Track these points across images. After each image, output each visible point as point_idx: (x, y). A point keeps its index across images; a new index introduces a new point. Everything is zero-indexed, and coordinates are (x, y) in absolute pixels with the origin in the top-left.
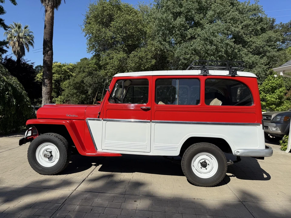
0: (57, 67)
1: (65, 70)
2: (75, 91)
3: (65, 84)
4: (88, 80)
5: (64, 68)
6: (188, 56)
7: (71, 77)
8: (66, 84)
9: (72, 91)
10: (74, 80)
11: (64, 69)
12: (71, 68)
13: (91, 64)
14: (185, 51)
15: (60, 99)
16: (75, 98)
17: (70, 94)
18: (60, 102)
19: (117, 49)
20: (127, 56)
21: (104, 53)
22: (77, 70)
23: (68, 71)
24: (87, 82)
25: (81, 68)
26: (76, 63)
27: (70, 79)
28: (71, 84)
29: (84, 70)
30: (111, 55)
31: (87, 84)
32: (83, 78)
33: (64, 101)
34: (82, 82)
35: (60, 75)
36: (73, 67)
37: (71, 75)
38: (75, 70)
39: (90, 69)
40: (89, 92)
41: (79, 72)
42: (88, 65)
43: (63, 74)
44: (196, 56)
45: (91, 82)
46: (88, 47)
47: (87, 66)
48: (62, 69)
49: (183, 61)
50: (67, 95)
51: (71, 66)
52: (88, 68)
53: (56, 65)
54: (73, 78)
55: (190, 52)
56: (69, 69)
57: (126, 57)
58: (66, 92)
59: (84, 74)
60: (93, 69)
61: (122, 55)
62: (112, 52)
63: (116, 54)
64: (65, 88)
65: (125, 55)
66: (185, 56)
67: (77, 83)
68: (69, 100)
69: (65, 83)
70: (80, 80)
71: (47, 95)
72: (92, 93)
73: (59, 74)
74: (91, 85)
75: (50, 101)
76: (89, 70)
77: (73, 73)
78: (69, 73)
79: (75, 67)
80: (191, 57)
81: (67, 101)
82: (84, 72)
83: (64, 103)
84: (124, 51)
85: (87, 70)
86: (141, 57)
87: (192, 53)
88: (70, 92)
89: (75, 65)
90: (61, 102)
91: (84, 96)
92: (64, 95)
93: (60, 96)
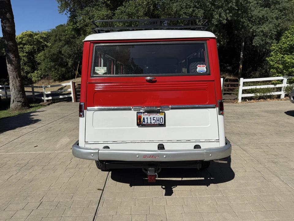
0: (27, 36)
1: (37, 40)
2: (52, 64)
3: (39, 57)
4: (66, 49)
5: (36, 37)
6: (191, 10)
7: (45, 48)
8: (41, 56)
9: (49, 63)
10: (49, 51)
11: (35, 39)
12: (45, 37)
13: (67, 30)
14: (186, 3)
15: (37, 74)
16: (53, 72)
17: (48, 68)
18: (37, 77)
19: (98, 5)
20: (112, 13)
21: (82, 11)
22: (53, 38)
23: (41, 40)
24: (65, 52)
25: (56, 36)
26: (50, 31)
27: (44, 50)
28: (47, 55)
29: (61, 39)
30: (91, 14)
31: (66, 54)
32: (61, 48)
33: (42, 76)
34: (60, 52)
35: (33, 46)
36: (47, 35)
37: (45, 45)
38: (50, 39)
39: (67, 36)
40: (70, 64)
41: (55, 41)
42: (64, 31)
43: (35, 45)
44: (200, 10)
45: (70, 52)
46: (60, 6)
47: (63, 34)
48: (33, 39)
49: (184, 16)
50: (45, 70)
51: (45, 34)
52: (65, 35)
53: (26, 35)
54: (48, 49)
55: (192, 5)
56: (42, 38)
57: (111, 15)
58: (43, 66)
59: (61, 44)
60: (71, 36)
61: (105, 12)
62: (91, 8)
63: (97, 11)
64: (41, 60)
65: (109, 11)
66: (186, 10)
67: (54, 54)
68: (48, 75)
69: (39, 55)
70: (57, 50)
71: (14, 73)
72: (72, 65)
73: (31, 45)
74: (70, 56)
75: (19, 79)
76: (66, 38)
77: (47, 43)
78: (43, 43)
79: (49, 36)
80: (194, 11)
81: (45, 76)
82: (60, 40)
83: (42, 78)
84: (107, 6)
85: (63, 38)
86: (130, 13)
87: (195, 6)
88: (47, 65)
89: (49, 33)
90: (39, 78)
91: (63, 69)
92: (41, 69)
93: (36, 71)
